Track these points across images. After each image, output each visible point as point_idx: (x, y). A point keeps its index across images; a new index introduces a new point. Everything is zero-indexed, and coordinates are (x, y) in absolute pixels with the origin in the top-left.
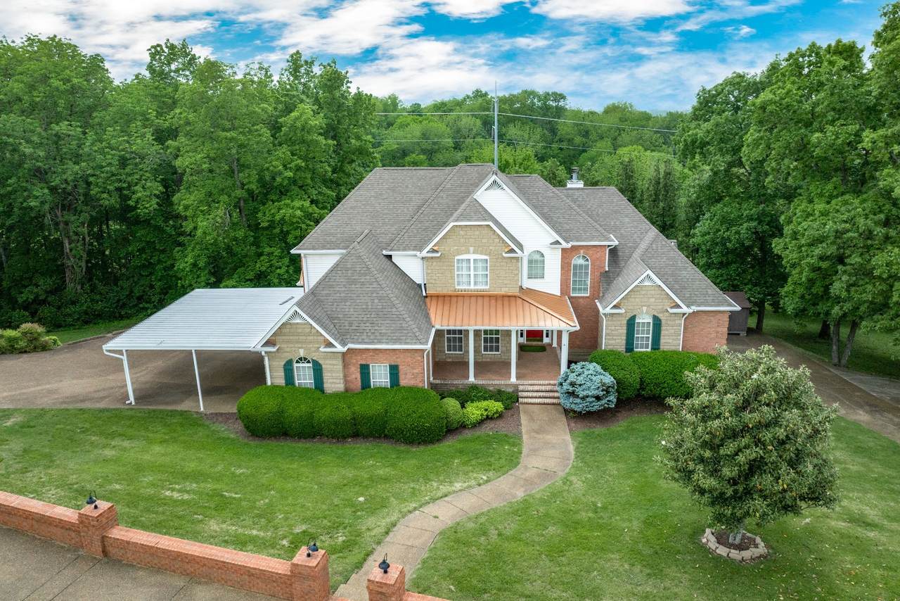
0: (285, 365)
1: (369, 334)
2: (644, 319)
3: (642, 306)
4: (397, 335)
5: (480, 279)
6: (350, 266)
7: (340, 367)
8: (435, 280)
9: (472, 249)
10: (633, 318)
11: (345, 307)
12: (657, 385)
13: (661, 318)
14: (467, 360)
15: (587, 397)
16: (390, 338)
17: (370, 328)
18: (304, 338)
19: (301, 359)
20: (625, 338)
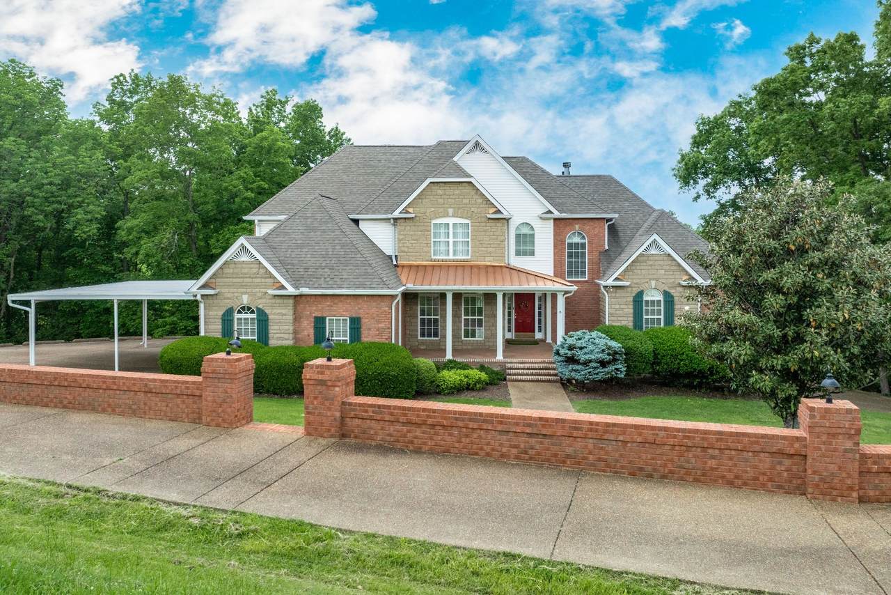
0: (224, 315)
1: (328, 279)
2: (653, 296)
3: (650, 279)
4: (360, 280)
5: (460, 248)
6: (310, 215)
7: (290, 318)
8: (407, 247)
9: (451, 211)
10: (640, 294)
11: (301, 253)
12: (675, 357)
13: (674, 295)
14: (443, 347)
15: (590, 361)
16: (352, 283)
17: (329, 273)
18: (250, 280)
19: (243, 308)
20: (632, 319)
